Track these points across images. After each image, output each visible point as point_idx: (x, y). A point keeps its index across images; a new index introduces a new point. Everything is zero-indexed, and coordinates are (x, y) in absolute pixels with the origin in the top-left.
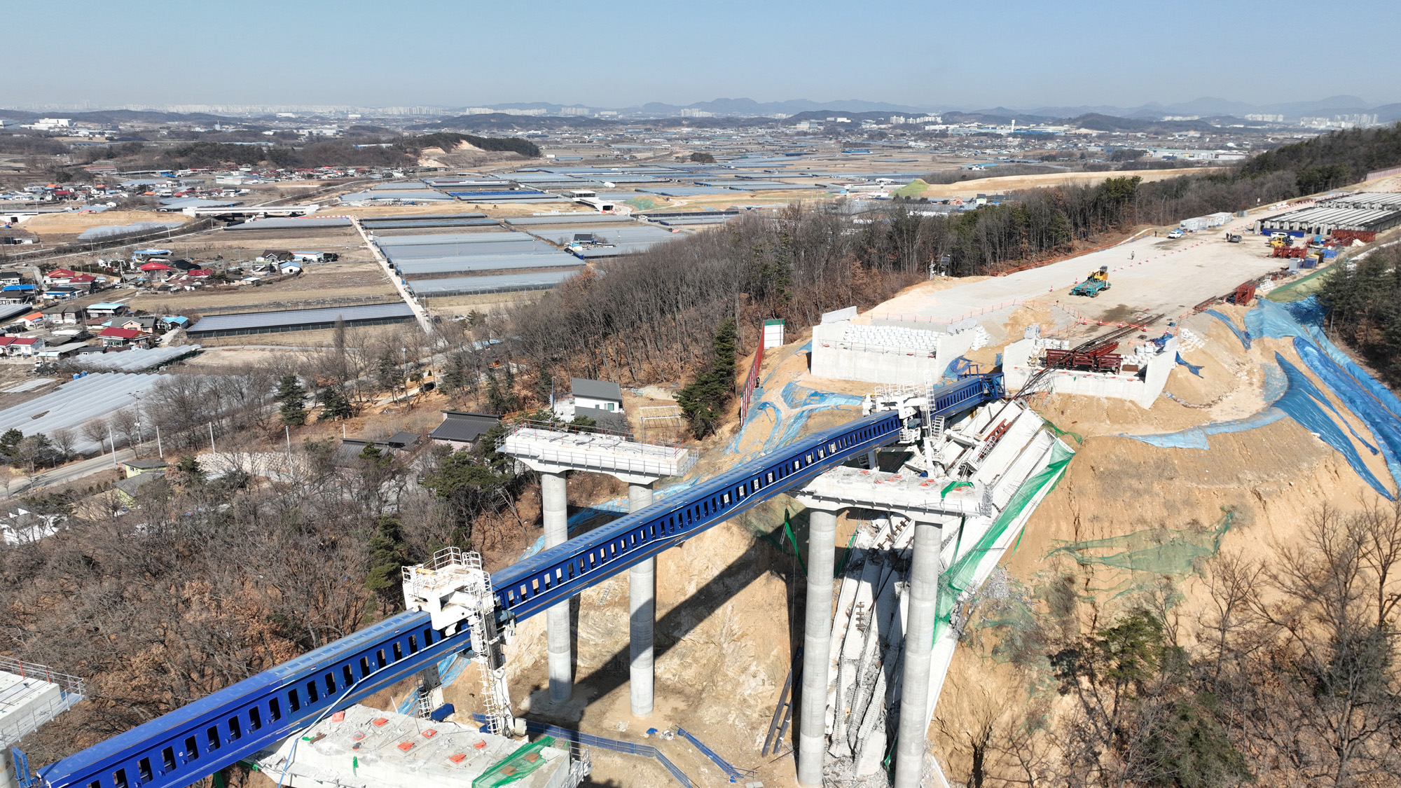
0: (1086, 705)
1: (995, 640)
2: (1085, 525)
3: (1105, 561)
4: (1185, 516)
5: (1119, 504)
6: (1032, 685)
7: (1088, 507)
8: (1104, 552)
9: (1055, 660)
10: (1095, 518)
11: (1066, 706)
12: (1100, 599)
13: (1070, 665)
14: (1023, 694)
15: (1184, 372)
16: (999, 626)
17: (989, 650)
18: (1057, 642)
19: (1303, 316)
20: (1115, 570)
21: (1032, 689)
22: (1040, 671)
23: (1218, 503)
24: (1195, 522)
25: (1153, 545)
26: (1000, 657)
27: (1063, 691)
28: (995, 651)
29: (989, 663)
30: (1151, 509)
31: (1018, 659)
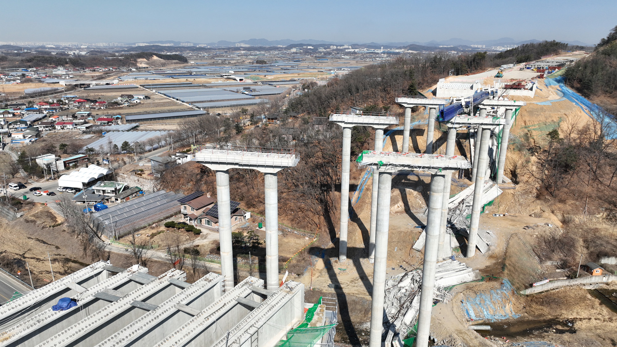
0: (538, 158)
1: (513, 147)
2: (527, 122)
3: (534, 129)
4: (550, 120)
5: (534, 118)
6: (525, 155)
7: (527, 119)
8: (533, 127)
9: (529, 150)
10: (529, 121)
11: (534, 159)
12: (535, 137)
13: (532, 151)
14: (523, 157)
15: (539, 91)
16: (514, 144)
17: (512, 149)
18: (528, 146)
19: (558, 81)
20: (537, 131)
21: (525, 156)
22: (525, 152)
23: (557, 116)
24: (553, 120)
25: (544, 126)
26: (515, 150)
27: (532, 156)
28: (514, 149)
29: (513, 152)
30: (542, 118)
31: (520, 150)
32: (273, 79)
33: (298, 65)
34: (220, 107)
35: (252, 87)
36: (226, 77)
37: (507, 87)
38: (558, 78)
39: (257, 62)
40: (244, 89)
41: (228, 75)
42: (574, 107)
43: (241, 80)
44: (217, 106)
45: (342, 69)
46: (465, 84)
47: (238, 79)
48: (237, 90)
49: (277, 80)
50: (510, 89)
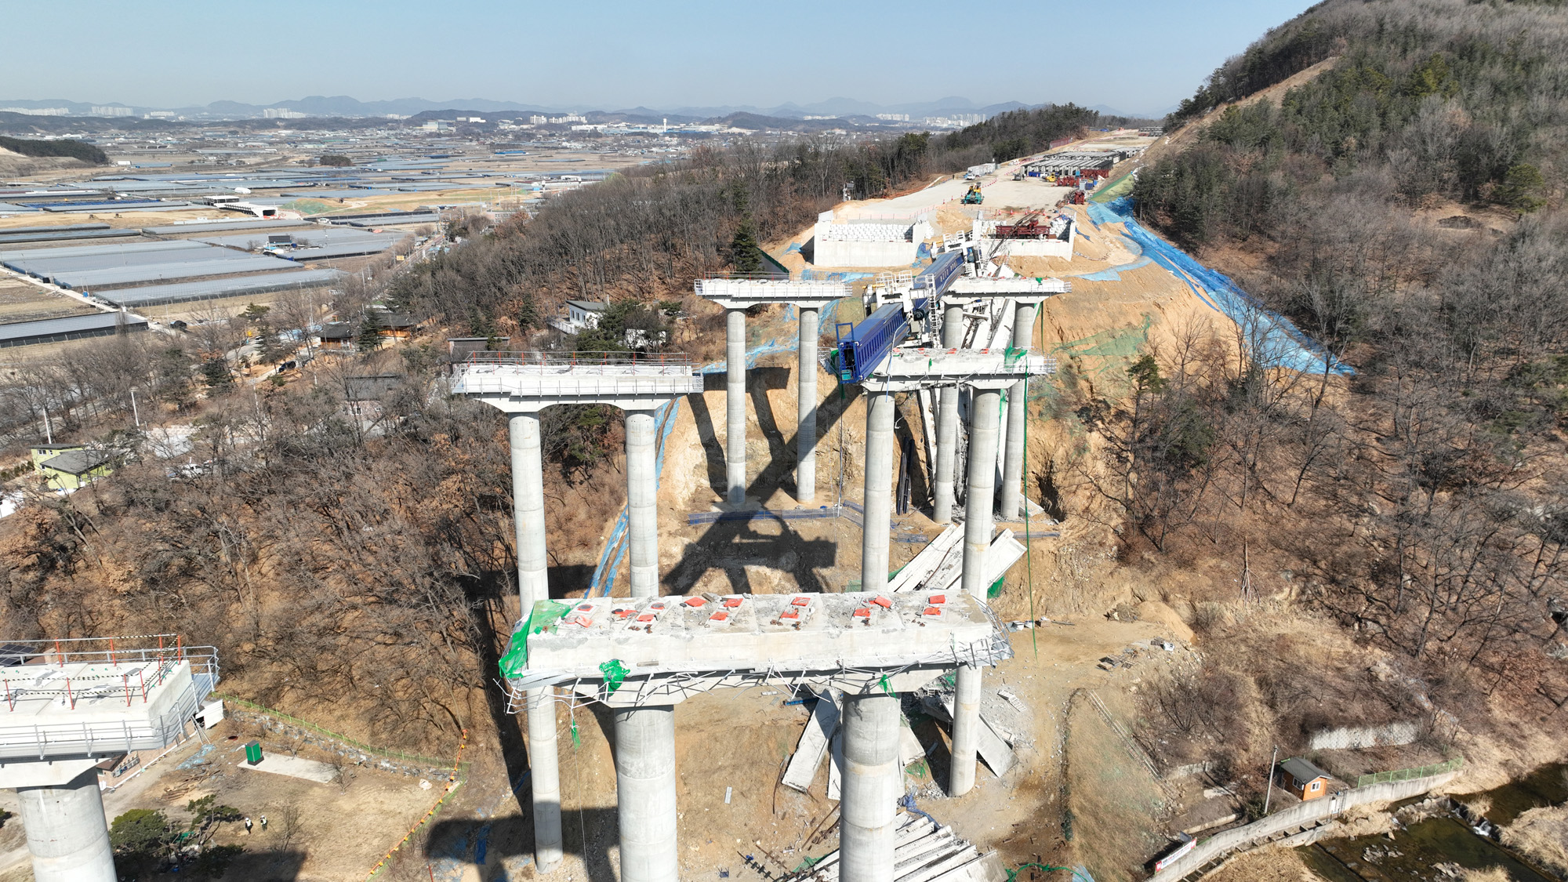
0: (1105, 437)
1: (1038, 408)
2: (1067, 332)
3: (1086, 353)
4: (1122, 323)
5: (1082, 318)
6: (1070, 429)
7: (1065, 323)
8: (1084, 347)
9: (1080, 413)
10: (1071, 328)
11: (1095, 439)
12: (1091, 376)
13: (1088, 415)
14: (1067, 436)
15: (1082, 240)
16: (1039, 398)
17: (1036, 415)
18: (1076, 403)
20: (1094, 358)
21: (1072, 433)
22: (1071, 420)
23: (1138, 312)
24: (1129, 324)
25: (1111, 340)
26: (1045, 418)
27: (1090, 431)
28: (1041, 414)
29: (1038, 423)
30: (1103, 320)
31: (1057, 416)
32: (366, 208)
33: (441, 168)
34: (188, 300)
35: (297, 235)
36: (222, 205)
37: (1002, 234)
38: (1118, 202)
39: (325, 160)
40: (272, 239)
41: (230, 201)
42: (1173, 282)
43: (267, 213)
44: (177, 296)
45: (563, 177)
46: (890, 226)
47: (259, 210)
48: (251, 243)
49: (378, 212)
50: (1012, 237)
